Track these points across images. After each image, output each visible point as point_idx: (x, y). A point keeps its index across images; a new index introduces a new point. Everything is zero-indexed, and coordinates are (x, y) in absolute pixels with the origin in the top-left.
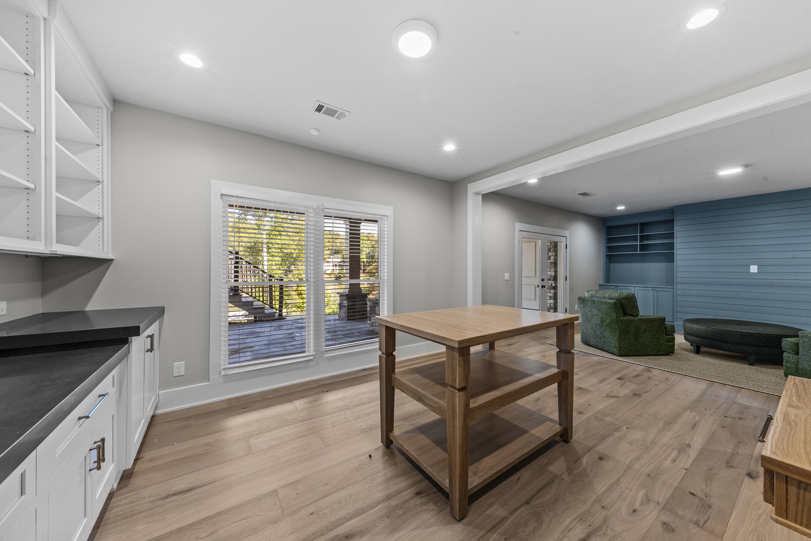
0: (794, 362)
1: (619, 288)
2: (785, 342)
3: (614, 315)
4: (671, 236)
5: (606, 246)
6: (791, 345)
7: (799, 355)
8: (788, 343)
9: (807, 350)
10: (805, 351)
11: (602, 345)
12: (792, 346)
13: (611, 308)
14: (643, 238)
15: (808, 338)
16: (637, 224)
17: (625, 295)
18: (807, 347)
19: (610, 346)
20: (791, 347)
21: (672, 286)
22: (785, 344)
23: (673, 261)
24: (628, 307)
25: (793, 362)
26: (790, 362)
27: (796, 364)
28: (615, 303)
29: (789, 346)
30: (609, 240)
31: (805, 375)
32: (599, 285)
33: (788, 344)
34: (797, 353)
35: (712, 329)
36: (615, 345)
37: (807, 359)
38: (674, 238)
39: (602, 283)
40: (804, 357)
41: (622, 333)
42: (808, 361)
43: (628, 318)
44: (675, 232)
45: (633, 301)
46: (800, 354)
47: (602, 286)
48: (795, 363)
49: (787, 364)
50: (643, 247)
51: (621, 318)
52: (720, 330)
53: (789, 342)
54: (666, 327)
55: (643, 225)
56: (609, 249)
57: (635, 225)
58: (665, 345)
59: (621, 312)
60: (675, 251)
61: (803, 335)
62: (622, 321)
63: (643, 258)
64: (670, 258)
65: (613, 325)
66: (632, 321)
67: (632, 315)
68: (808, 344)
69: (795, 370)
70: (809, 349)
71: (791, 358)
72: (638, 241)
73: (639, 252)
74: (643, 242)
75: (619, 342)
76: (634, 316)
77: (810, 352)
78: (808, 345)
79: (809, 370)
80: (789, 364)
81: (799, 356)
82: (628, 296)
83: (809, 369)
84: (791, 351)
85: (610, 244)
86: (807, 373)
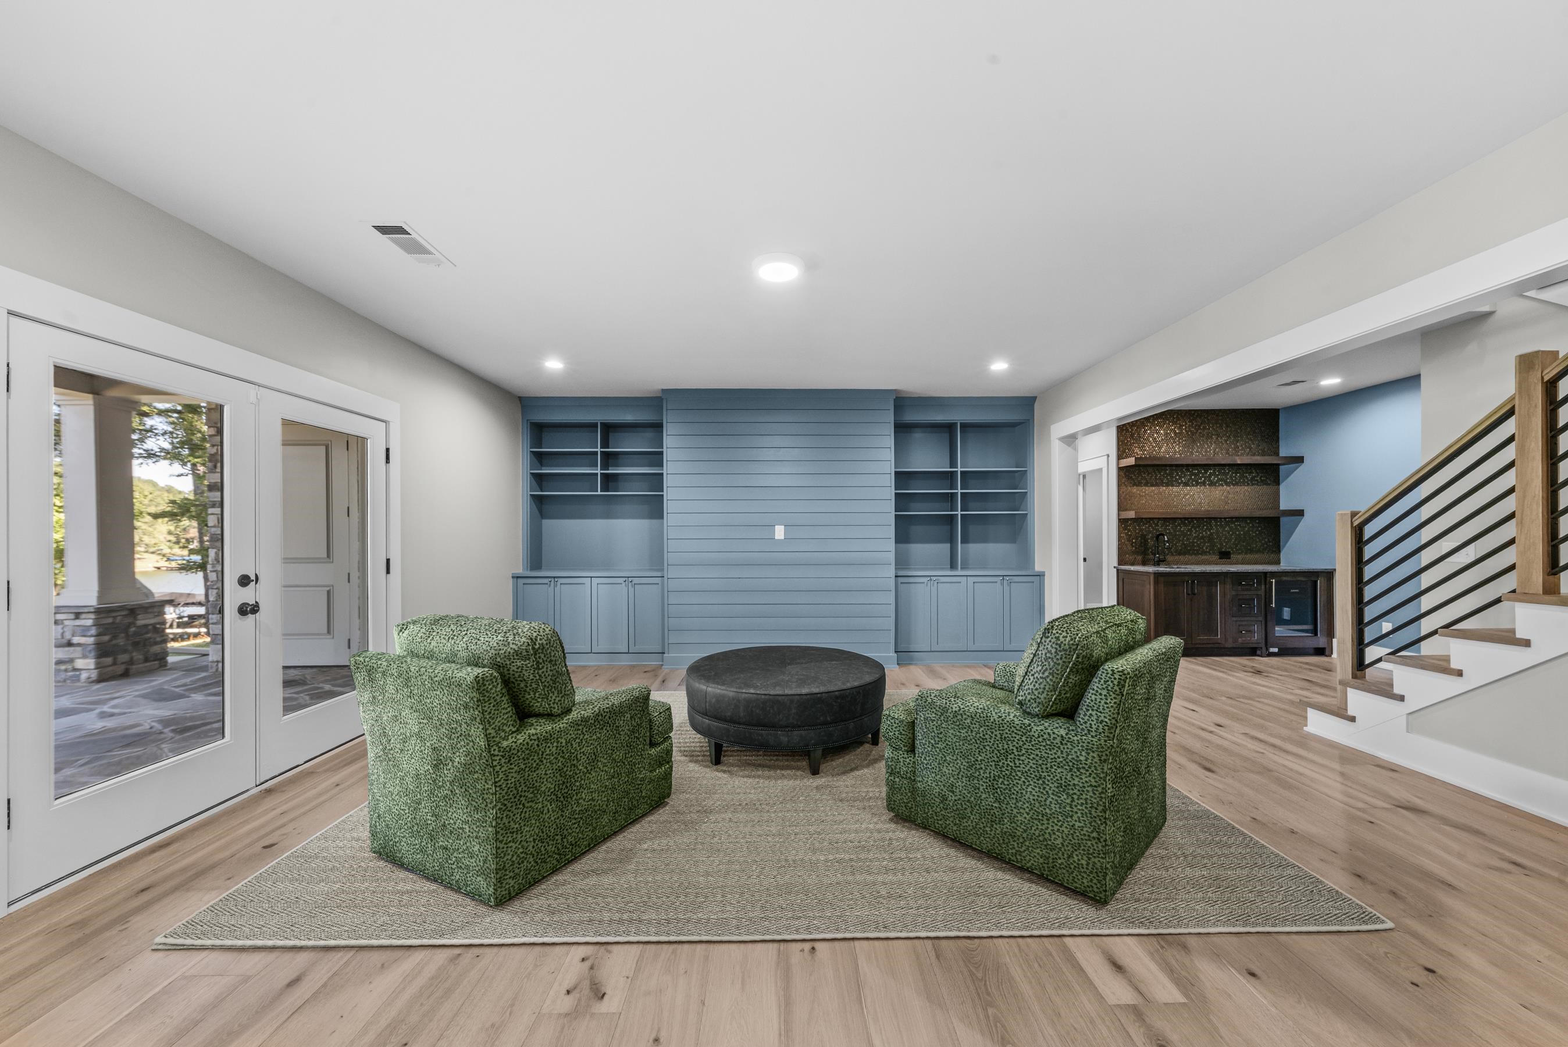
0: (907, 773)
1: (559, 584)
2: (888, 722)
3: (476, 732)
4: (656, 458)
5: (531, 473)
6: (901, 729)
7: (917, 755)
8: (895, 723)
9: (932, 741)
10: (927, 743)
11: (441, 866)
12: (903, 732)
13: (466, 707)
14: (609, 459)
15: (934, 710)
16: (595, 425)
17: (524, 639)
18: (933, 734)
19: (467, 867)
20: (901, 734)
21: (658, 570)
22: (889, 728)
23: (661, 516)
24: (534, 686)
25: (904, 774)
26: (898, 773)
27: (910, 778)
28: (479, 684)
29: (897, 733)
30: (540, 458)
31: (930, 808)
32: (513, 577)
33: (896, 728)
34: (912, 750)
35: (746, 695)
36: (485, 862)
37: (933, 766)
38: (663, 466)
39: (520, 570)
40: (927, 758)
41: (509, 805)
42: (934, 771)
43: (533, 731)
44: (664, 450)
45: (551, 661)
46: (919, 749)
47: (519, 580)
48: (909, 775)
49: (892, 778)
50: (609, 481)
51: (505, 744)
52: (763, 697)
53: (897, 722)
54: (650, 721)
55: (608, 429)
56: (539, 480)
57: (592, 426)
58: (651, 781)
59: (506, 713)
60: (665, 493)
61: (925, 702)
62: (509, 755)
63: (608, 508)
64: (655, 508)
65: (476, 776)
66: (547, 739)
67: (550, 716)
68: (935, 727)
69: (909, 794)
70: (937, 739)
71: (902, 764)
72: (597, 466)
73: (599, 493)
74: (608, 470)
75: (498, 848)
76: (559, 715)
77: (938, 747)
78: (935, 729)
79: (937, 795)
80: (897, 780)
81: (915, 756)
82: (533, 641)
83: (938, 790)
84: (902, 746)
85: (541, 470)
86: (933, 802)
